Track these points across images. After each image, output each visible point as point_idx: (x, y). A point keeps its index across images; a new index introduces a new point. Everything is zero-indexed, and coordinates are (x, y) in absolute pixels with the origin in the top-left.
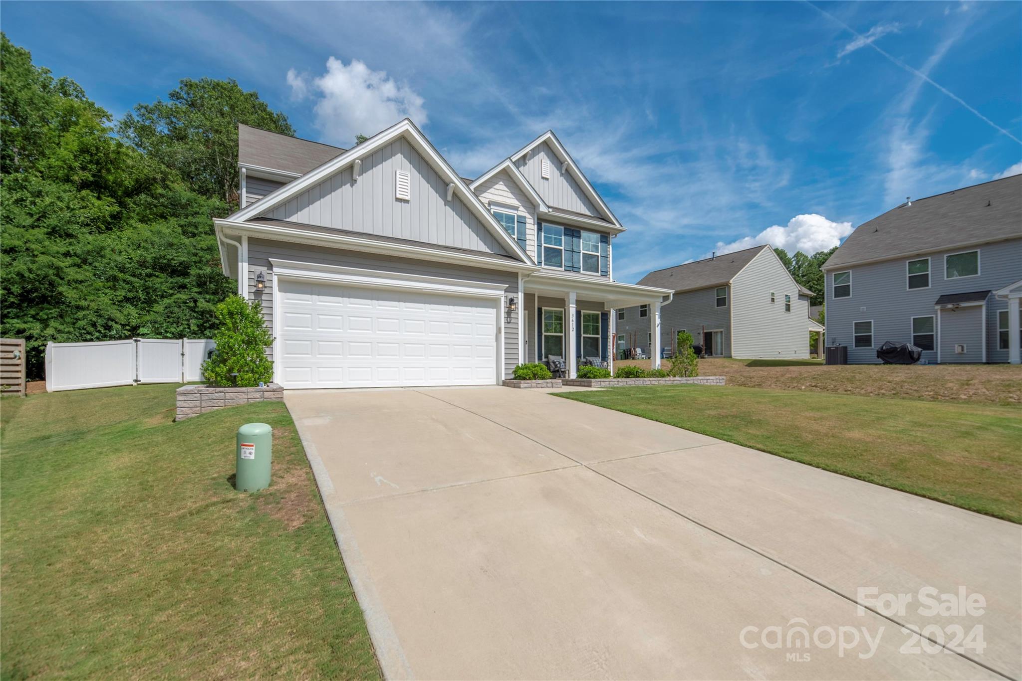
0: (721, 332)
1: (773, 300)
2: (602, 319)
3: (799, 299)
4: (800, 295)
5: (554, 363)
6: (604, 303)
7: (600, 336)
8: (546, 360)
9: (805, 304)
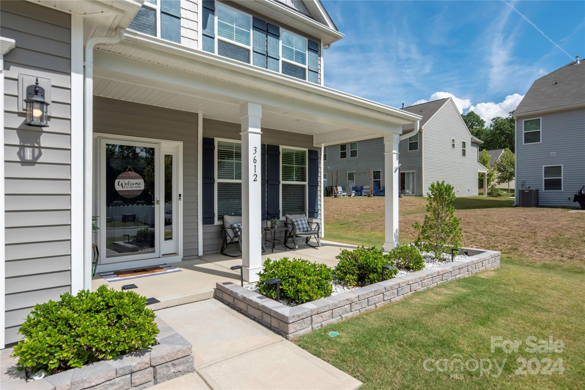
0: (413, 173)
1: (453, 145)
2: (309, 158)
3: (472, 145)
4: (472, 142)
5: (233, 228)
6: (312, 137)
7: (306, 183)
8: (220, 223)
9: (476, 149)
